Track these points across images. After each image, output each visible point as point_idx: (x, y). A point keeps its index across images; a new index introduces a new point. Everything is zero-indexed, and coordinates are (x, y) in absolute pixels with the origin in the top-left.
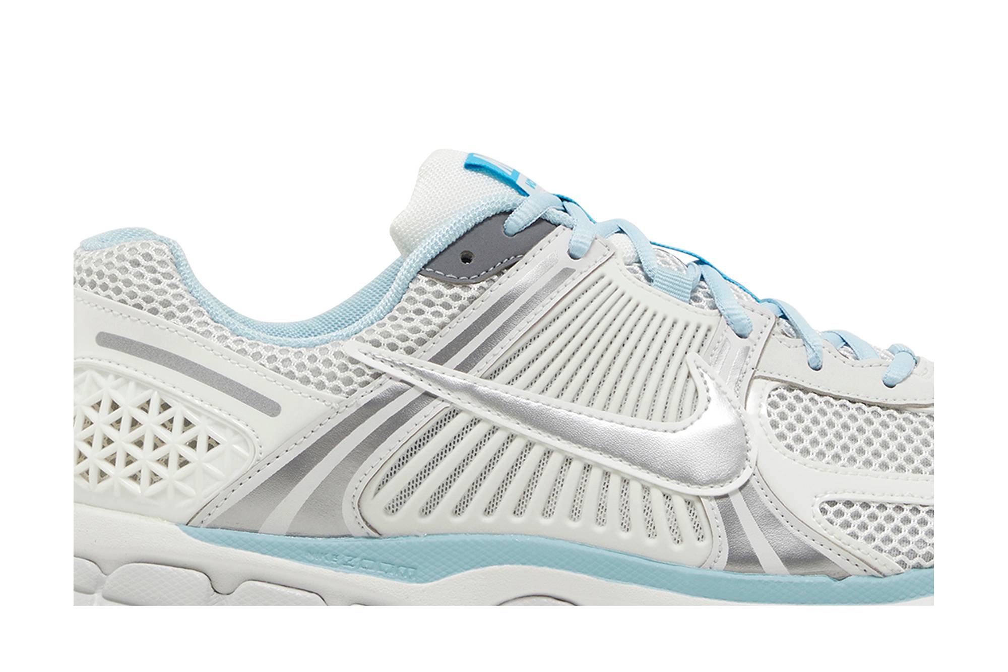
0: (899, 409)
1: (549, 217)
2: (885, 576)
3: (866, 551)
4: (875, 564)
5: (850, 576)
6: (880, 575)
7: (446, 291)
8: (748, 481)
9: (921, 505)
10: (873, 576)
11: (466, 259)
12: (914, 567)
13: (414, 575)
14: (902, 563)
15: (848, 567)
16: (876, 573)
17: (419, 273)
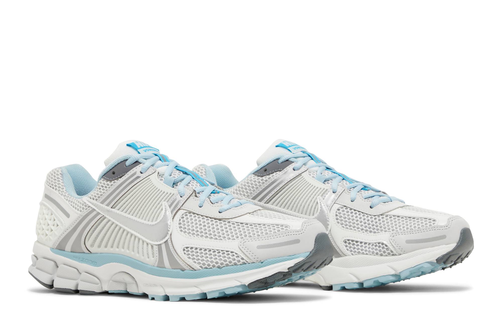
0: (220, 220)
1: (139, 161)
2: (195, 270)
3: (190, 262)
4: (193, 267)
5: (186, 270)
6: (194, 270)
7: (106, 183)
8: (167, 240)
9: (212, 249)
10: (192, 270)
11: (114, 173)
12: (205, 268)
13: (96, 265)
14: (201, 267)
15: (185, 267)
16: (192, 269)
17: (102, 178)
